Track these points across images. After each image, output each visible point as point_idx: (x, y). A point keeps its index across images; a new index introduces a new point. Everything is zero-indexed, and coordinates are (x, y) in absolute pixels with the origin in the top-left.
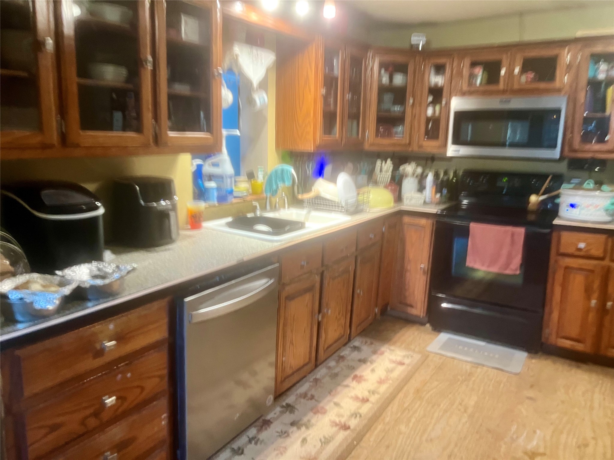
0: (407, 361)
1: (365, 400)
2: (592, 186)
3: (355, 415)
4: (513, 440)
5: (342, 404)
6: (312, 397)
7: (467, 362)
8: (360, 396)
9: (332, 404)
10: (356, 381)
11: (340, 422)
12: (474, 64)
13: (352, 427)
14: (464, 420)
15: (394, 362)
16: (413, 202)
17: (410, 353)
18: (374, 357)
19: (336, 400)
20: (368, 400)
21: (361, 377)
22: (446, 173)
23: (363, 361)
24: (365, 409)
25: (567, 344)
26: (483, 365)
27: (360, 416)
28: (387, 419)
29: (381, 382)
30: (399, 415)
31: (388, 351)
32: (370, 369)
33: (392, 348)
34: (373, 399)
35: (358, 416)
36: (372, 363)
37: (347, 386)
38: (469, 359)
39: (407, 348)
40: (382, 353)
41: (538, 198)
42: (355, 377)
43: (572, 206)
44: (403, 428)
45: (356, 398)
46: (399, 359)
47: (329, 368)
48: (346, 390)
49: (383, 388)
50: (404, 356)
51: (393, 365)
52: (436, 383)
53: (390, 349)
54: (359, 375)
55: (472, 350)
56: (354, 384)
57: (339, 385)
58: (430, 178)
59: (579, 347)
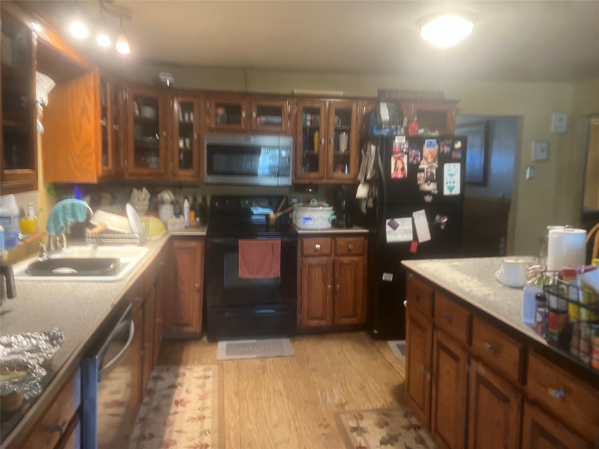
0: (210, 373)
1: (202, 418)
2: (316, 203)
3: (203, 433)
4: (325, 401)
5: (184, 429)
6: (152, 436)
7: (254, 358)
8: (194, 416)
9: (175, 434)
10: (181, 405)
11: (195, 444)
12: (218, 105)
13: (210, 444)
14: (286, 401)
15: (200, 378)
16: (177, 227)
17: (207, 366)
18: (180, 380)
19: (176, 428)
20: (204, 417)
21: (182, 400)
22: (204, 199)
23: (173, 387)
24: (208, 424)
25: (314, 323)
26: (268, 357)
27: (209, 432)
28: (232, 425)
29: (202, 398)
30: (238, 417)
31: (187, 371)
32: (184, 392)
33: (188, 367)
34: (208, 413)
35: (207, 433)
36: (181, 385)
37: (176, 413)
38: (255, 356)
39: (200, 363)
40: (184, 375)
41: (277, 215)
42: (177, 403)
43: (307, 219)
44: (249, 426)
45: (192, 419)
46: (202, 374)
47: (146, 404)
48: (178, 416)
49: (209, 402)
50: (205, 370)
51: (201, 381)
52: (245, 383)
53: (188, 369)
54: (179, 400)
55: (251, 348)
56: (180, 409)
57: (168, 414)
58: (186, 205)
59: (323, 323)
